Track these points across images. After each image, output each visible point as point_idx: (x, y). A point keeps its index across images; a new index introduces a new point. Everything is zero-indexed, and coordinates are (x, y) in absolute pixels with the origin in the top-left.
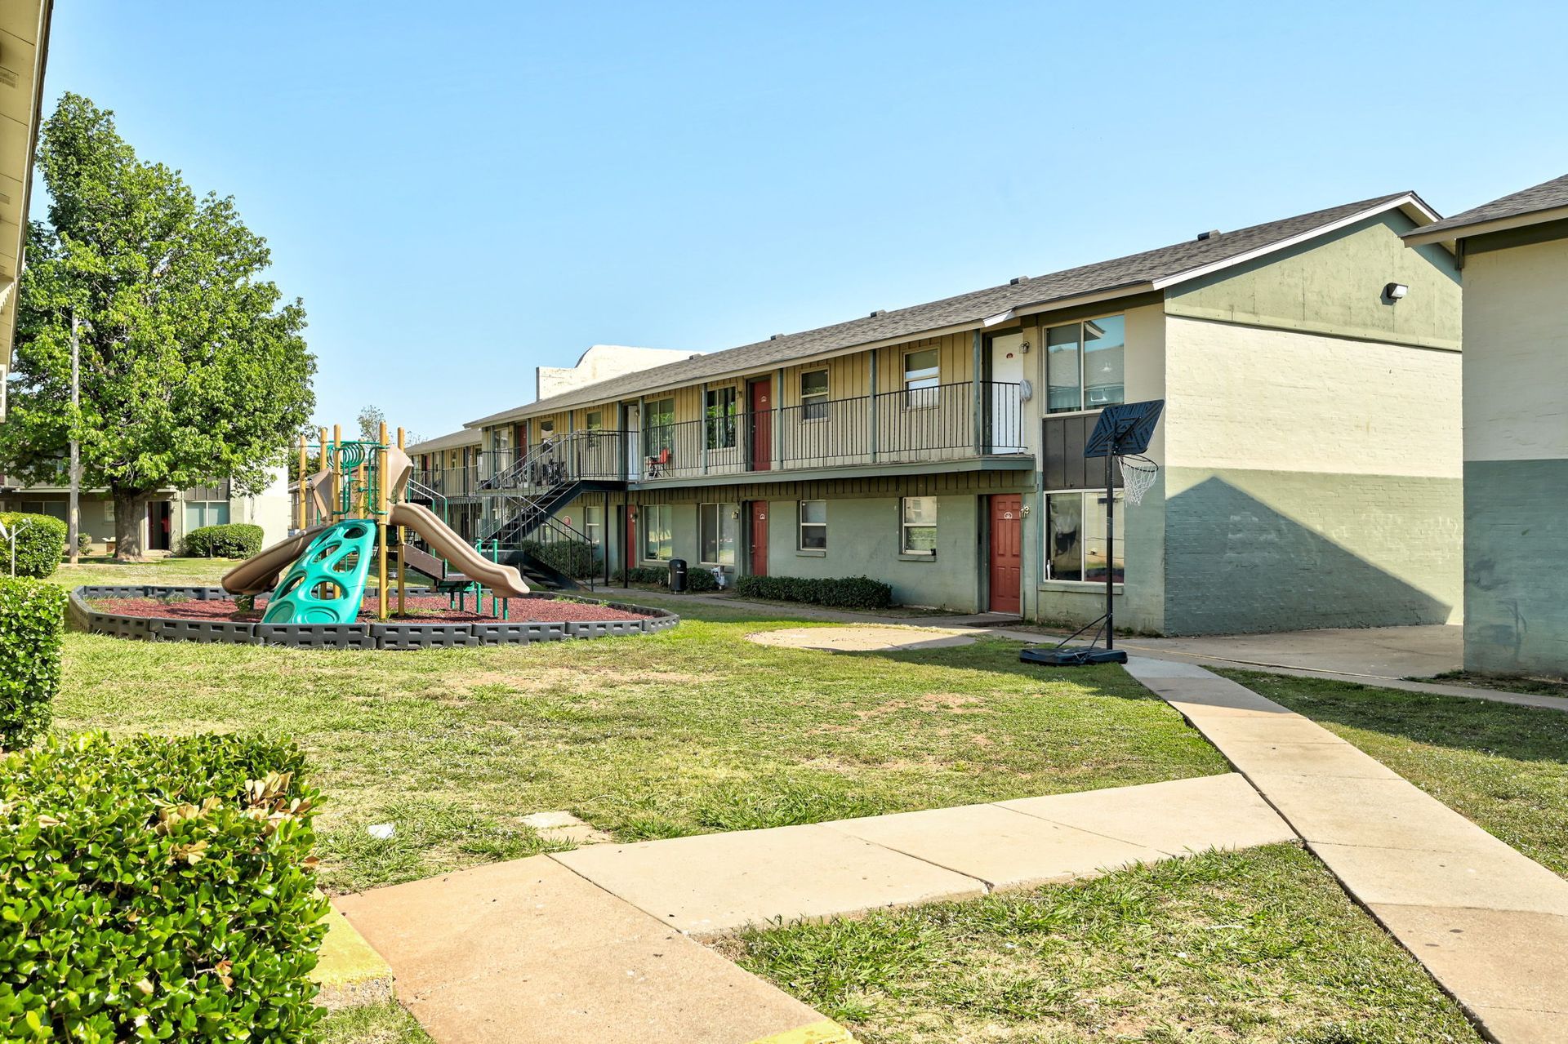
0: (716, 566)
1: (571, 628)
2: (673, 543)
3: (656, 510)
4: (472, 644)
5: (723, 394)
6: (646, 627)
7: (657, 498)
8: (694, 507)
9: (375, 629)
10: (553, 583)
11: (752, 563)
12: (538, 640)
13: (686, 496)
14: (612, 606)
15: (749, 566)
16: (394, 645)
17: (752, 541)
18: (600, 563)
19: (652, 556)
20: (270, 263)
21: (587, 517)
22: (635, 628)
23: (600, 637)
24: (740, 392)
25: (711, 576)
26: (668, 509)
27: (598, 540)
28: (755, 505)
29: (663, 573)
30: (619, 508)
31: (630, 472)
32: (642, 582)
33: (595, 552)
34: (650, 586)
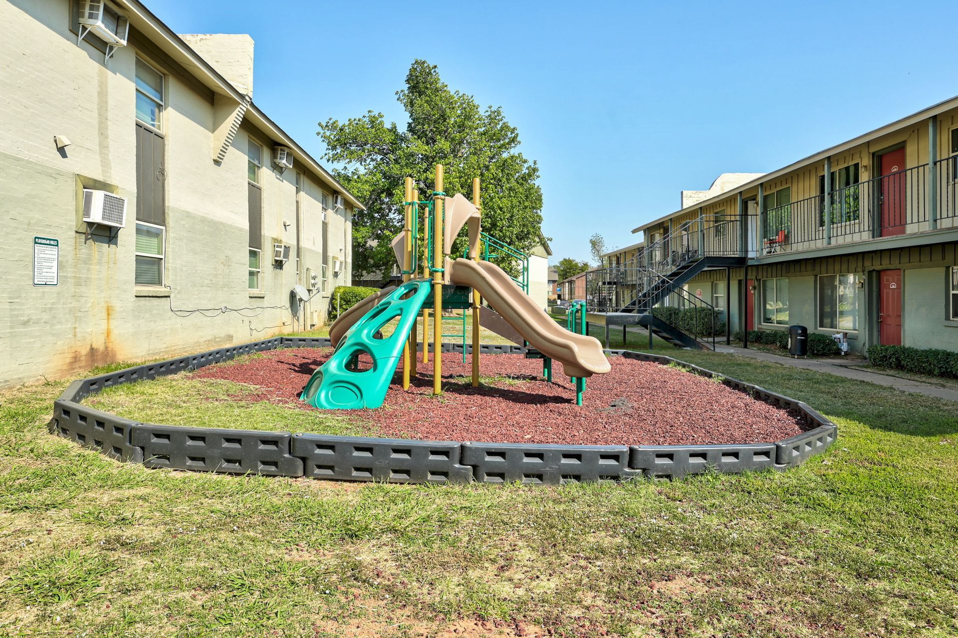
0: (838, 333)
1: (639, 459)
2: (790, 309)
3: (772, 283)
4: (460, 478)
5: (844, 173)
6: (785, 457)
7: (774, 273)
8: (812, 278)
9: (297, 445)
10: (678, 342)
11: (880, 331)
12: (578, 478)
13: (803, 268)
14: (727, 383)
15: (875, 334)
16: (329, 472)
17: (880, 309)
18: (724, 325)
19: (768, 320)
20: (519, 142)
21: (714, 289)
22: (763, 459)
23: (695, 475)
24: (865, 167)
25: (833, 342)
26: (785, 282)
27: (722, 307)
28: (882, 273)
29: (781, 337)
30: (740, 281)
31: (750, 249)
32: (760, 343)
33: (719, 315)
34: (768, 347)
